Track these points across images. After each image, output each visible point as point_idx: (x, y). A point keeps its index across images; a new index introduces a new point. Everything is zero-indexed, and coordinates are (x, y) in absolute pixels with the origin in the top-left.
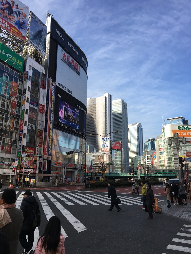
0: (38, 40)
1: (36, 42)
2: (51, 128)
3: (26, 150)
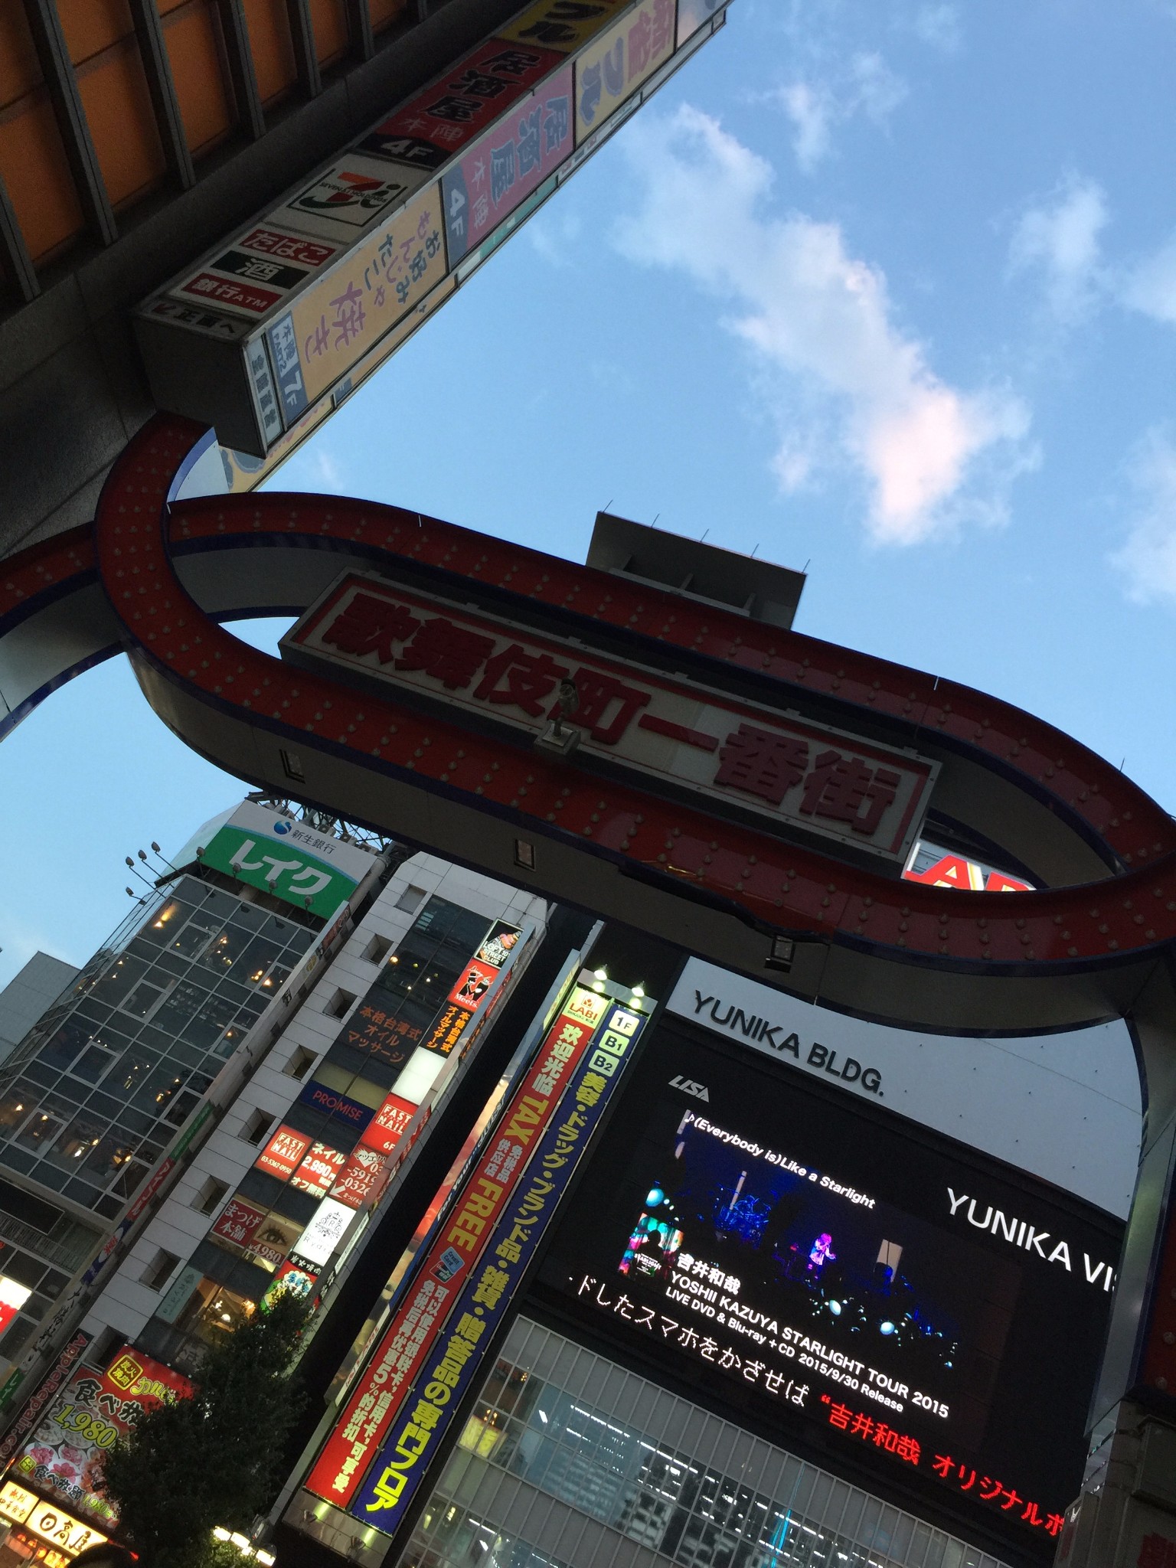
2: (477, 1298)
3: (119, 1366)
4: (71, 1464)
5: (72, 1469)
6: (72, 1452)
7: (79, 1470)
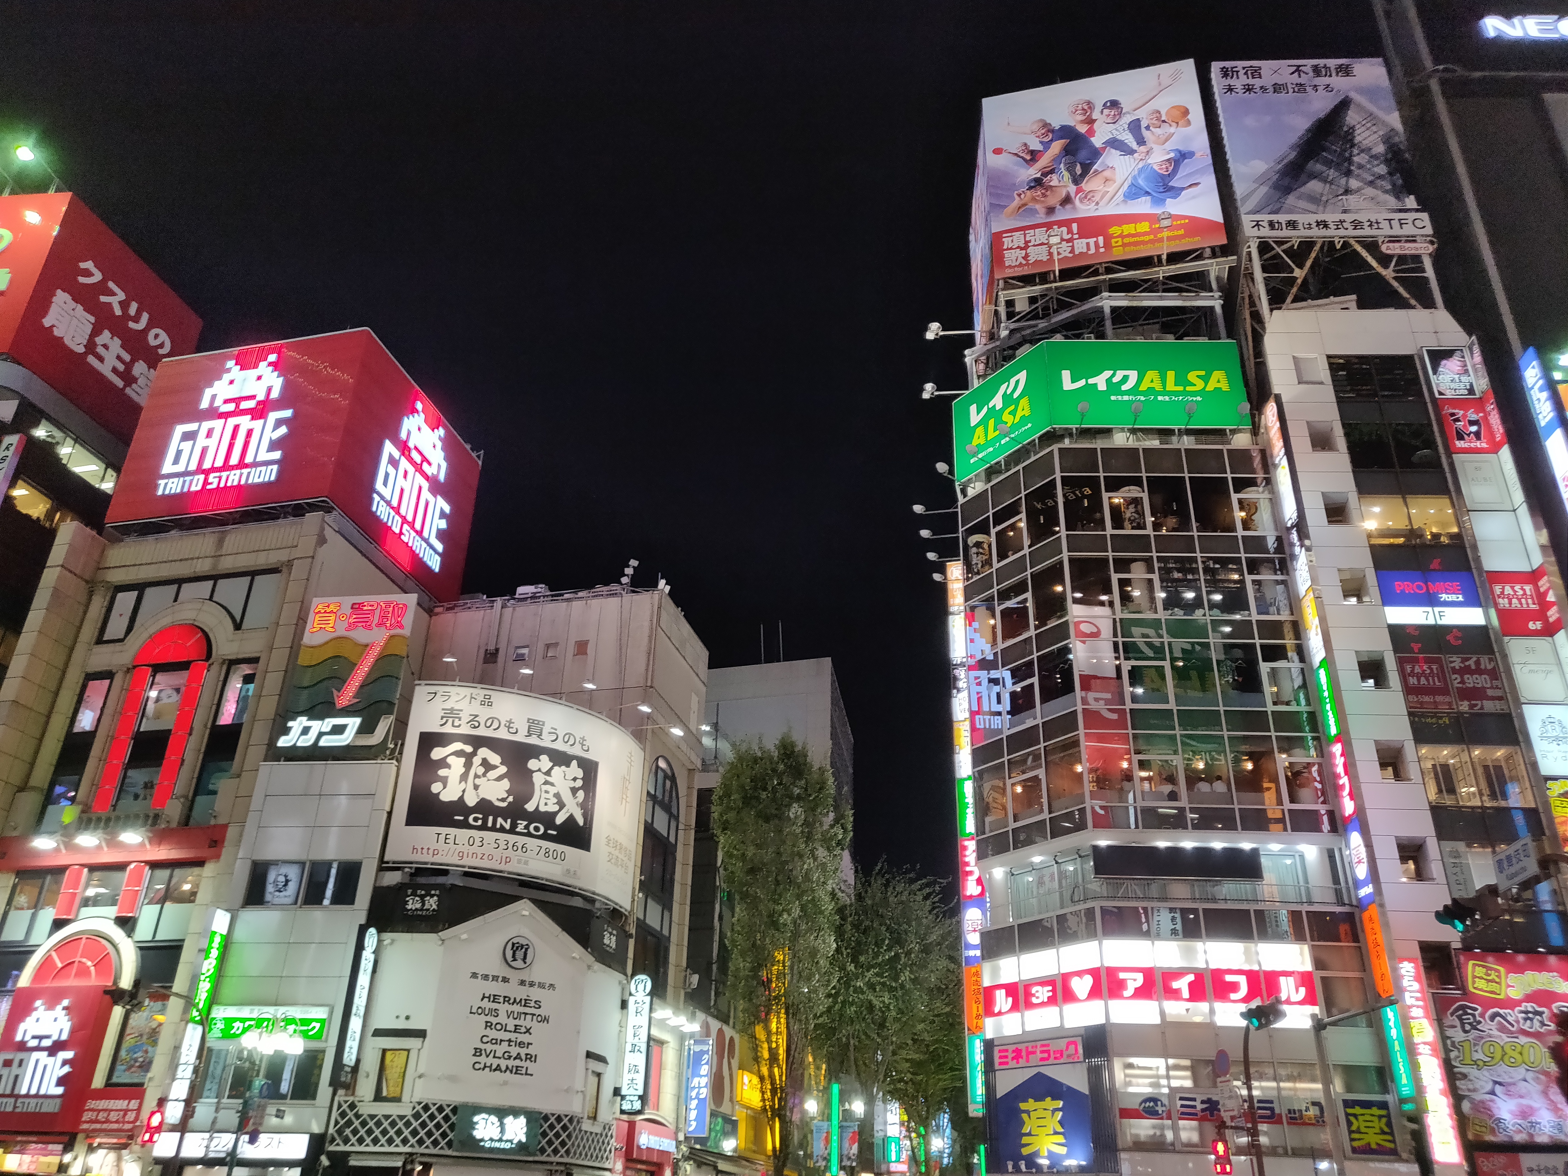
0: (1325, 181)
1: (1315, 200)
3: (1474, 977)
4: (1524, 1102)
5: (1531, 1108)
6: (1512, 1088)
7: (1537, 1102)
